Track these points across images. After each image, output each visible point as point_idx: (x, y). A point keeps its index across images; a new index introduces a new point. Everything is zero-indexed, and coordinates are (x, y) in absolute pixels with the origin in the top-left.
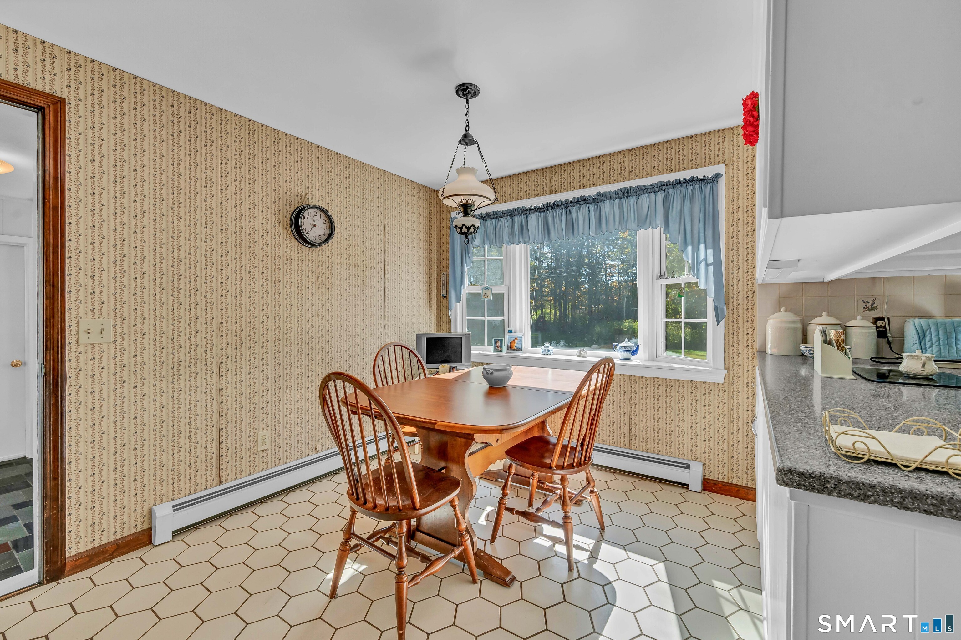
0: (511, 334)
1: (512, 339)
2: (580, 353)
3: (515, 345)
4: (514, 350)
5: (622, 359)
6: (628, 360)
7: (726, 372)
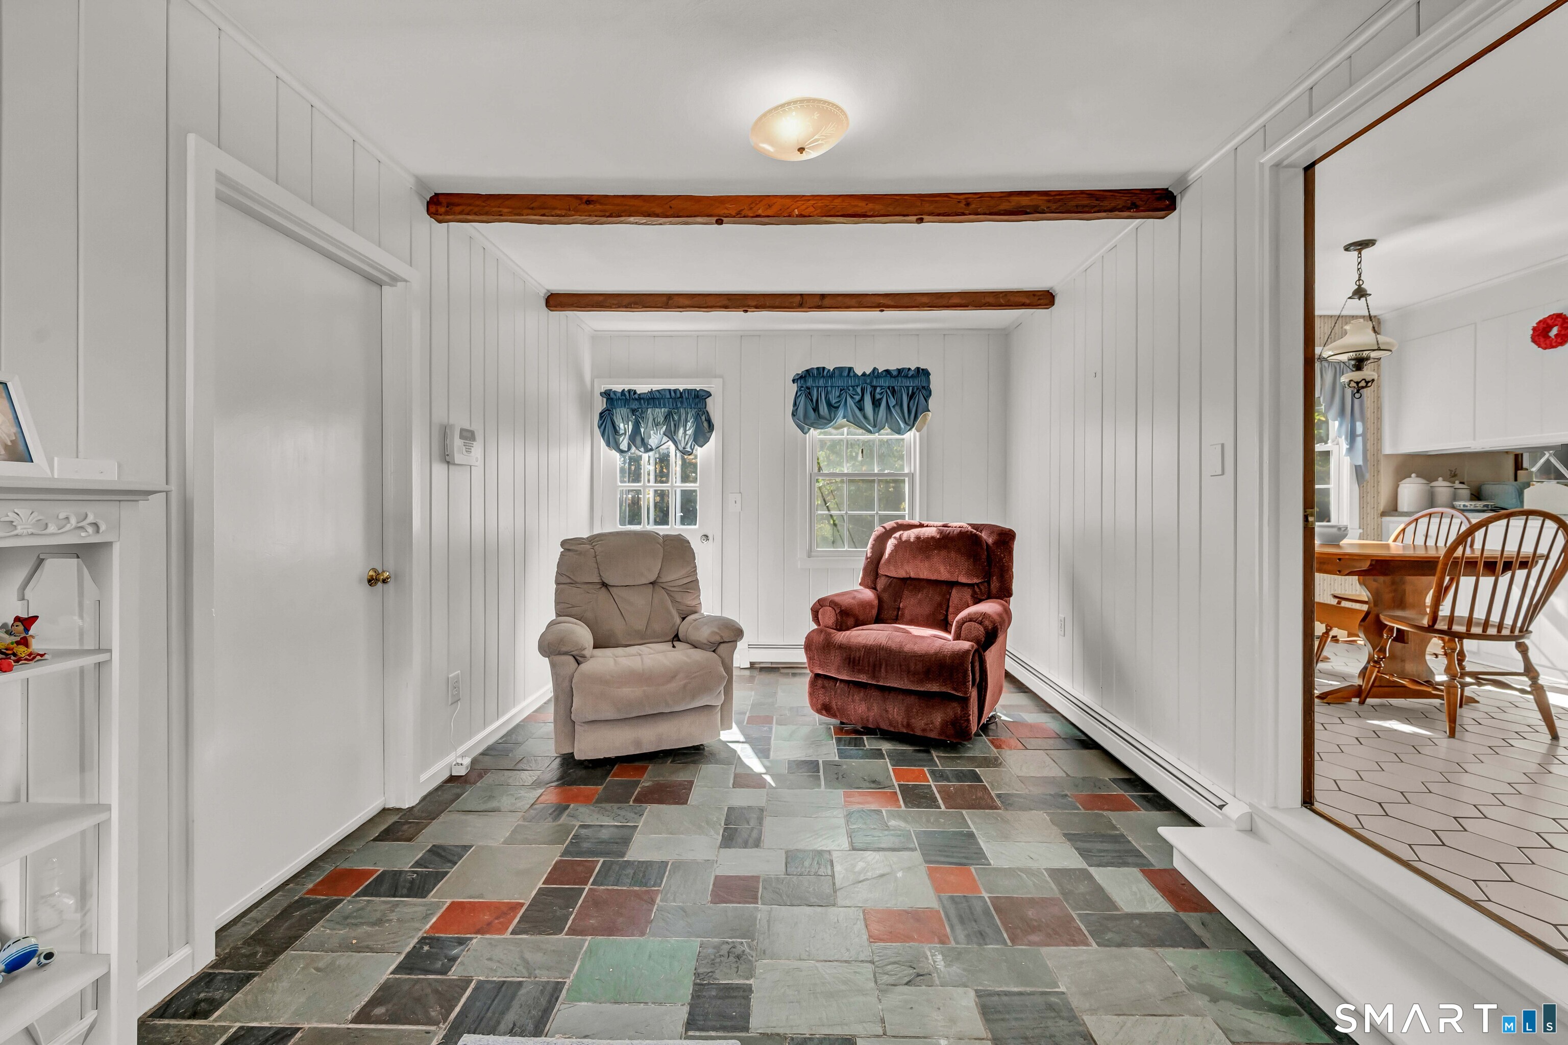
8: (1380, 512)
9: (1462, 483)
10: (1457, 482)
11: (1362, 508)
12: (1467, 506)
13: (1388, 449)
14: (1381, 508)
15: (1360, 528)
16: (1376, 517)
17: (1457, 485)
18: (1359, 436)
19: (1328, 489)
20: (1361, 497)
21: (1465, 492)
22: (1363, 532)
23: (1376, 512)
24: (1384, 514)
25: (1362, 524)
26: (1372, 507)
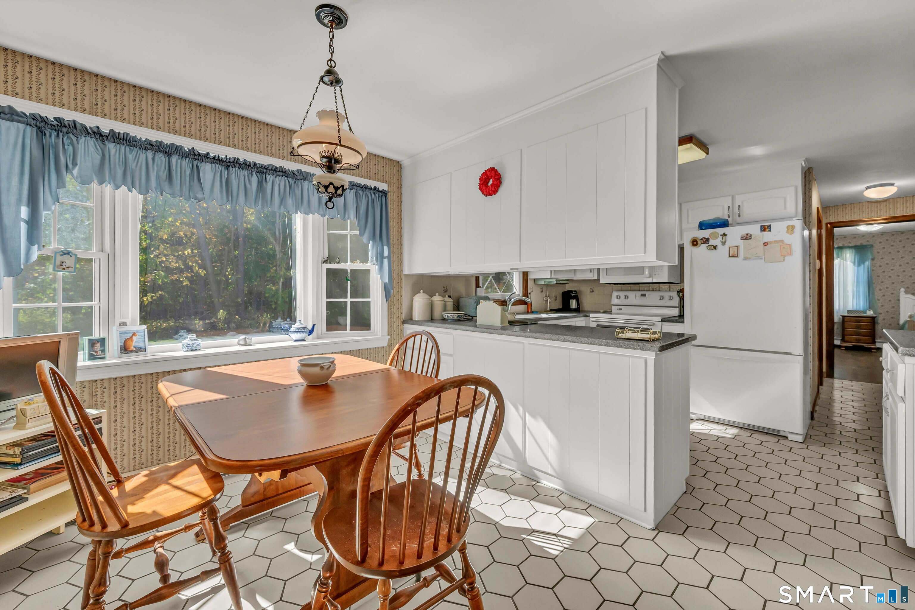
0: (124, 329)
1: (128, 336)
2: (246, 341)
3: (134, 344)
4: (132, 352)
5: (295, 341)
6: (303, 340)
7: (389, 337)
8: (402, 320)
9: (450, 297)
10: (447, 296)
11: (390, 317)
12: (449, 317)
13: (406, 271)
14: (403, 317)
15: (388, 335)
16: (399, 325)
17: (447, 299)
18: (385, 258)
19: (369, 302)
20: (390, 309)
21: (450, 305)
22: (391, 338)
23: (399, 320)
24: (404, 322)
25: (390, 331)
26: (397, 316)
